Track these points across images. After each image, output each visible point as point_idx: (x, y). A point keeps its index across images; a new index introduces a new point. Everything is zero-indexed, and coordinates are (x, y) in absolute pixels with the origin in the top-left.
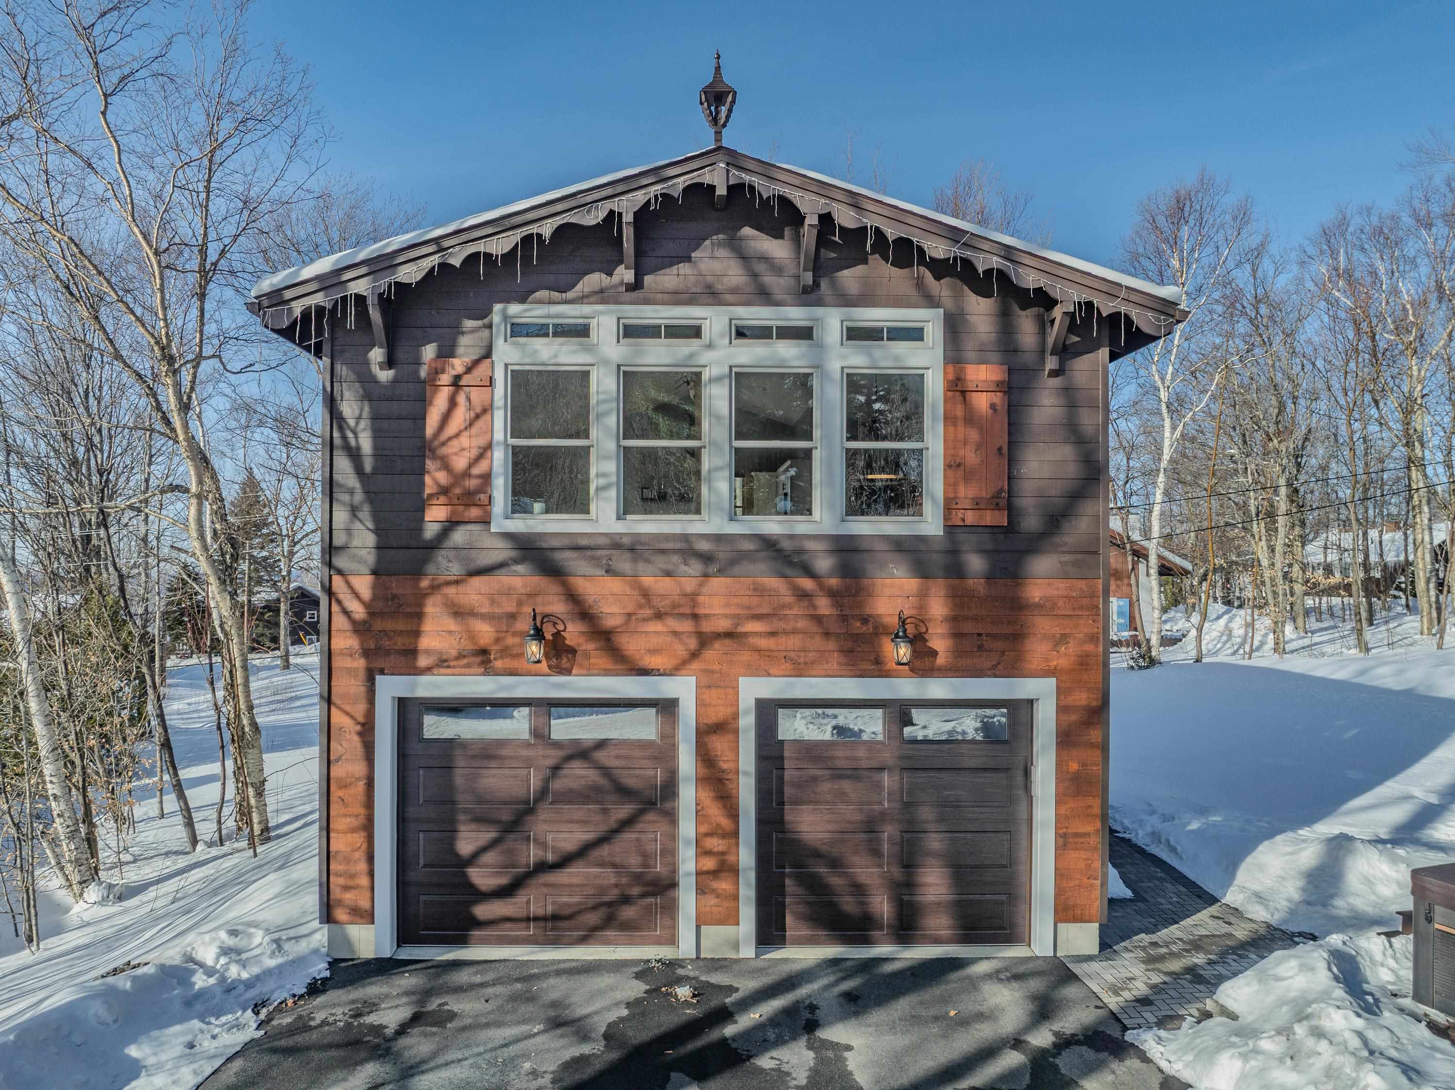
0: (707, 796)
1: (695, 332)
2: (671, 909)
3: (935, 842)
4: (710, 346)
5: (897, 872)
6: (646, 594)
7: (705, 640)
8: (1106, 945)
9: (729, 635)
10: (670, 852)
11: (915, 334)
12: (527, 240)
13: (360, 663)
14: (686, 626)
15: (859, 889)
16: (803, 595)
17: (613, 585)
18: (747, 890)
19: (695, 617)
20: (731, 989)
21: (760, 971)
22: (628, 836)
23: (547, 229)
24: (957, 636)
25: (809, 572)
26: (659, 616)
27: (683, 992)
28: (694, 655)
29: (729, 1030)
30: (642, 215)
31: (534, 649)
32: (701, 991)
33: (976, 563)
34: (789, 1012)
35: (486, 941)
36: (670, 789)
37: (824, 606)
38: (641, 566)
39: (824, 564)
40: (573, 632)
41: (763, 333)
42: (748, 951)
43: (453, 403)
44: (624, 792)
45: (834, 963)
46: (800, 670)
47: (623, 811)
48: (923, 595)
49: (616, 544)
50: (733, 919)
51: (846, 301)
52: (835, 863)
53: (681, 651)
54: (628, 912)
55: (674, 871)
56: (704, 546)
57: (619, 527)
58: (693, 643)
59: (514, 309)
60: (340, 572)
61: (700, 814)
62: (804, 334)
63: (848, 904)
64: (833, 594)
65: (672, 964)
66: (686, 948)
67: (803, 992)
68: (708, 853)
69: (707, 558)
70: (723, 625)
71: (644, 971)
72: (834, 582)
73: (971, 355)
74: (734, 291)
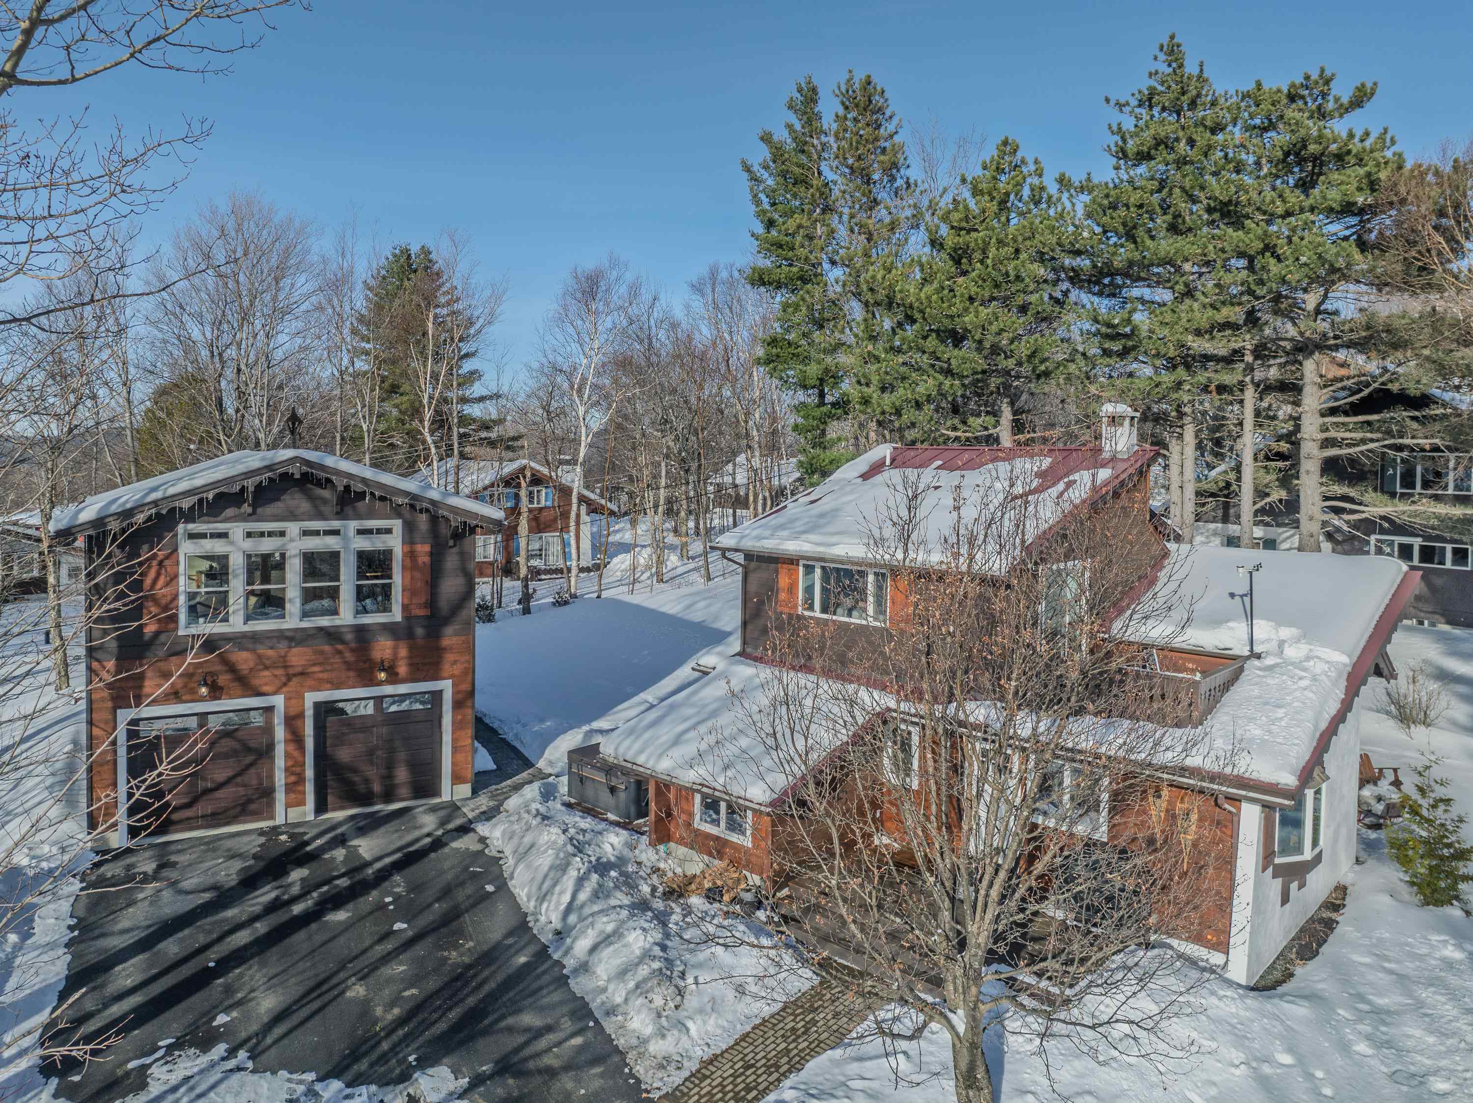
0: (291, 747)
1: (282, 534)
2: (271, 804)
3: (402, 755)
4: (292, 540)
5: (384, 772)
6: (260, 657)
7: (289, 678)
8: (475, 792)
9: (302, 674)
10: (271, 776)
11: (389, 531)
12: (201, 501)
13: (110, 704)
14: (280, 672)
15: (367, 781)
16: (340, 652)
17: (244, 655)
18: (309, 788)
19: (286, 667)
20: (305, 833)
21: (319, 825)
22: (252, 771)
23: (211, 496)
24: (411, 665)
25: (343, 642)
26: (266, 668)
27: (283, 837)
28: (285, 684)
29: (308, 848)
30: (259, 487)
31: (204, 690)
32: (292, 836)
33: (420, 631)
34: (334, 839)
35: (177, 831)
36: (271, 747)
37: (349, 656)
38: (258, 646)
39: (349, 637)
40: (223, 679)
41: (317, 533)
42: (311, 817)
43: (158, 574)
44: (249, 750)
45: (352, 817)
46: (338, 686)
47: (249, 759)
48: (395, 649)
49: (244, 636)
50: (302, 803)
51: (359, 517)
52: (355, 771)
53: (278, 683)
54: (253, 807)
55: (273, 783)
56: (288, 634)
57: (246, 628)
58: (284, 679)
59: (191, 526)
60: (98, 660)
61: (287, 755)
62: (336, 532)
63: (362, 788)
64: (353, 650)
65: (275, 828)
66: (280, 820)
67: (339, 831)
68: (292, 774)
69: (290, 639)
70: (299, 669)
71: (261, 832)
72: (353, 645)
73: (418, 540)
74: (303, 514)
